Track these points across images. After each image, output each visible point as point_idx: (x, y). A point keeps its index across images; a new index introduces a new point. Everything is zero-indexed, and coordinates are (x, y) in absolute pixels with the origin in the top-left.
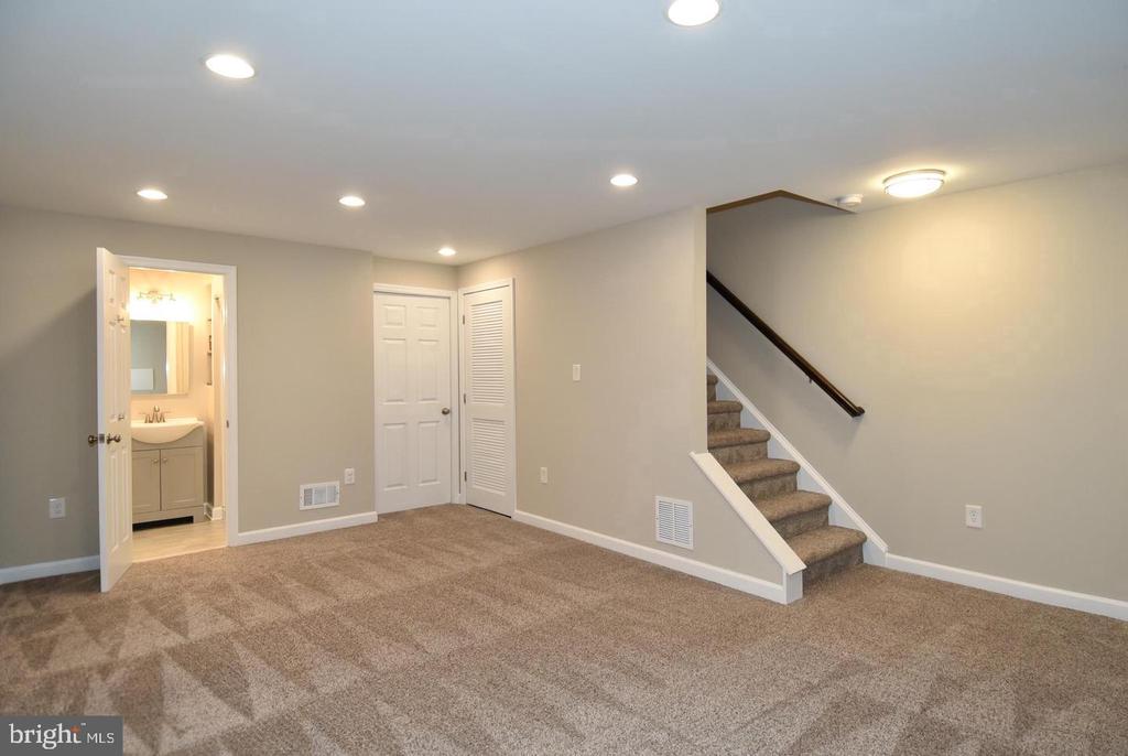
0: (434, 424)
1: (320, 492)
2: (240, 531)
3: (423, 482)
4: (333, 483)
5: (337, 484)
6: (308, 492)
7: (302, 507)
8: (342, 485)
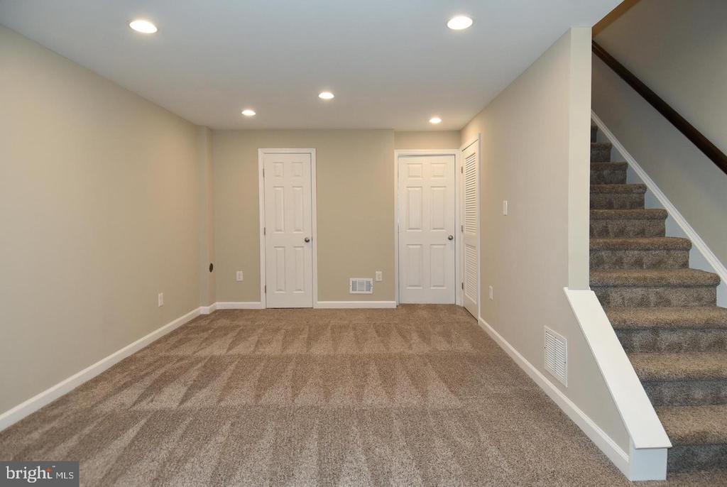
0: (442, 247)
1: (361, 284)
2: (318, 300)
3: (434, 286)
4: (368, 280)
5: (371, 280)
6: (354, 283)
7: (351, 292)
8: (375, 282)
